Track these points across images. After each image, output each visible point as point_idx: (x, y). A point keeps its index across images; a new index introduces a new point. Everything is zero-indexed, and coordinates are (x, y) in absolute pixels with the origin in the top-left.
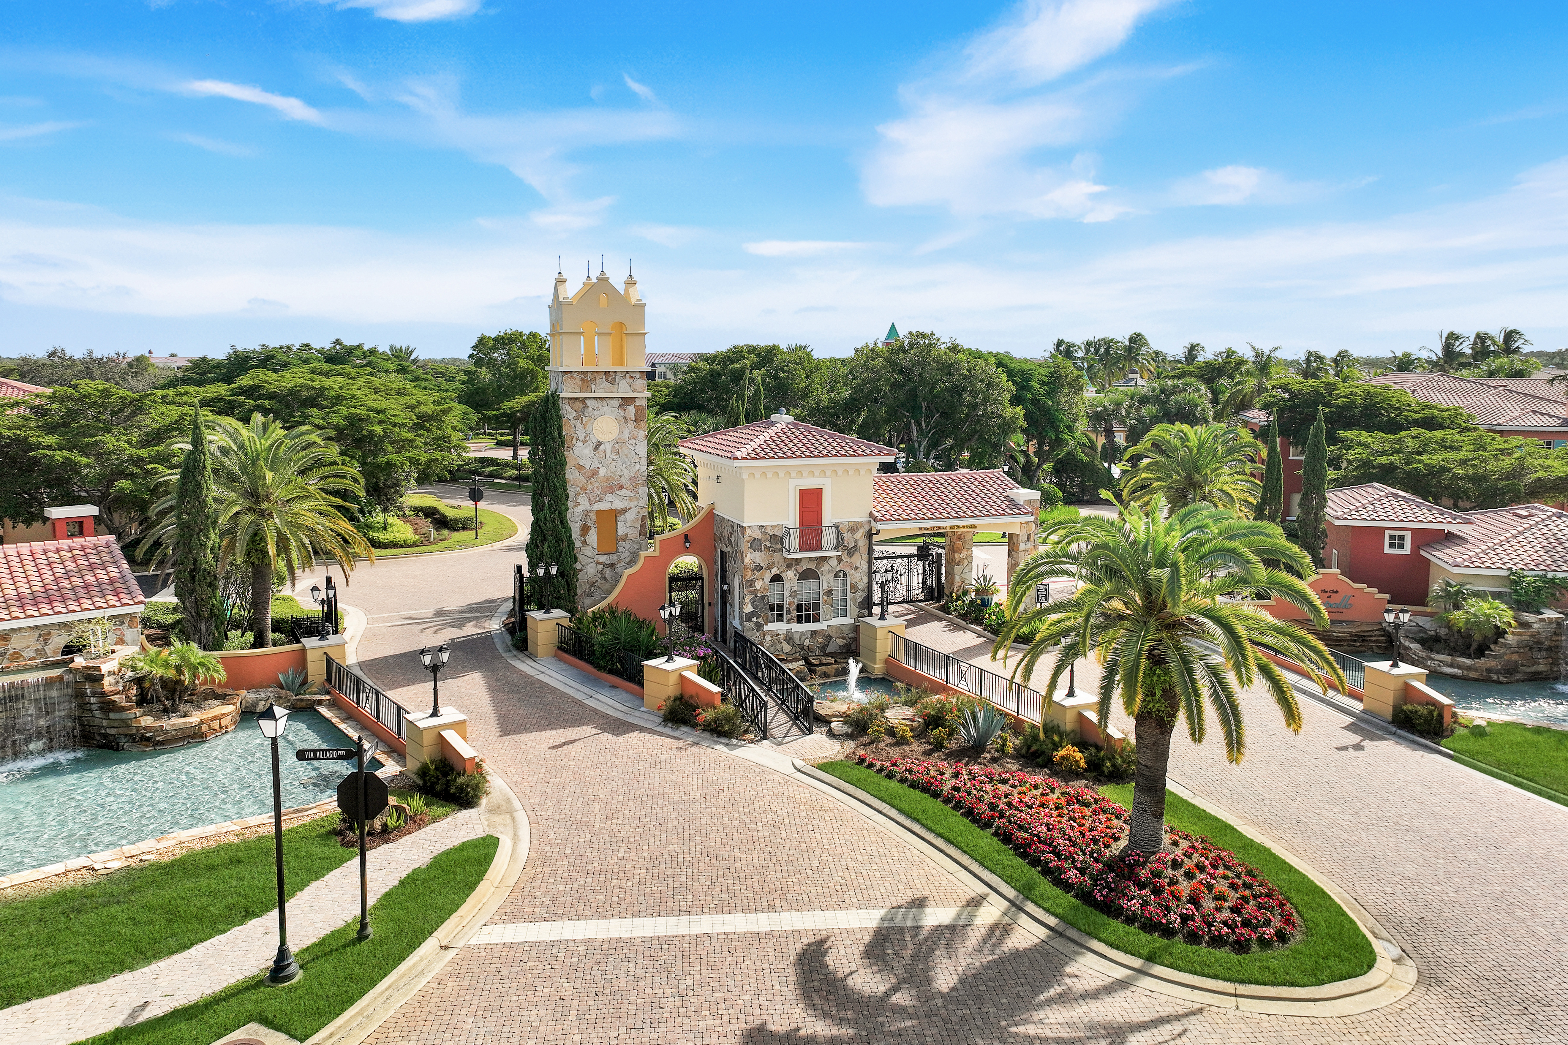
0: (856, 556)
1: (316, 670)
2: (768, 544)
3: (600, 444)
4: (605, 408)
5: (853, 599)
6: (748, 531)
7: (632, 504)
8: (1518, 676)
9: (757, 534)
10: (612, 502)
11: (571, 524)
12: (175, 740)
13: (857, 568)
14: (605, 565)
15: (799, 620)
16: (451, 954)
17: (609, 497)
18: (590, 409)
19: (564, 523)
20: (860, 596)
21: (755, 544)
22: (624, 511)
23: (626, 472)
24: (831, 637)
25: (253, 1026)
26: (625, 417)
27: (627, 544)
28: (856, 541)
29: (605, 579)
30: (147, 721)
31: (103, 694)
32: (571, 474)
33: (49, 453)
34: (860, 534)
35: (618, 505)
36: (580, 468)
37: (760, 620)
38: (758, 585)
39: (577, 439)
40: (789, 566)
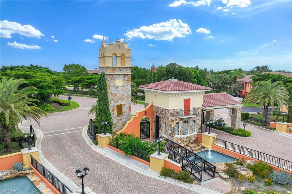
0: (198, 116)
1: (27, 161)
2: (175, 114)
3: (117, 87)
4: (119, 77)
5: (197, 128)
6: (170, 111)
7: (127, 103)
9: (173, 112)
10: (121, 103)
11: (110, 109)
13: (198, 119)
14: (119, 119)
15: (183, 134)
17: (120, 101)
18: (115, 77)
19: (108, 109)
21: (172, 115)
22: (125, 105)
23: (125, 94)
24: (191, 138)
26: (125, 80)
27: (125, 114)
28: (199, 112)
29: (119, 123)
32: (109, 95)
34: (200, 111)
35: (123, 103)
36: (112, 93)
37: (173, 135)
38: (173, 126)
39: (111, 86)
40: (181, 120)
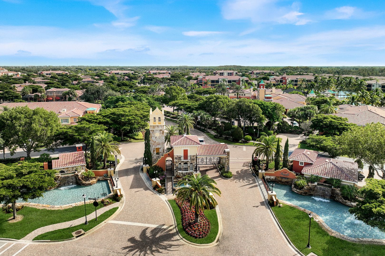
0: (194, 161)
1: (109, 174)
2: (178, 158)
3: (156, 137)
4: (157, 131)
7: (162, 147)
8: (307, 194)
9: (176, 157)
12: (88, 185)
13: (194, 163)
15: (184, 171)
16: (106, 223)
18: (155, 132)
20: (195, 167)
23: (161, 142)
24: (189, 174)
25: (81, 229)
26: (160, 133)
27: (161, 153)
29: (157, 159)
30: (84, 182)
31: (79, 178)
33: (76, 137)
34: (195, 157)
35: (159, 147)
36: (153, 141)
37: (177, 170)
38: (177, 165)
40: (182, 162)
